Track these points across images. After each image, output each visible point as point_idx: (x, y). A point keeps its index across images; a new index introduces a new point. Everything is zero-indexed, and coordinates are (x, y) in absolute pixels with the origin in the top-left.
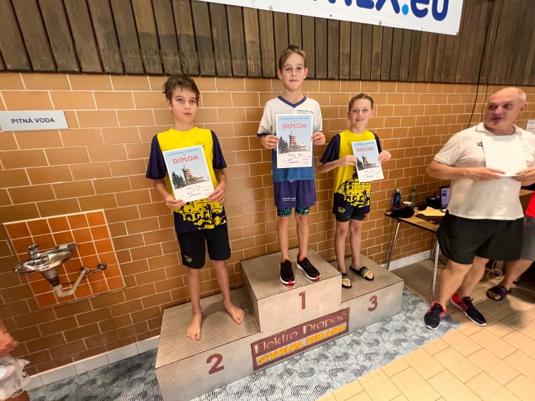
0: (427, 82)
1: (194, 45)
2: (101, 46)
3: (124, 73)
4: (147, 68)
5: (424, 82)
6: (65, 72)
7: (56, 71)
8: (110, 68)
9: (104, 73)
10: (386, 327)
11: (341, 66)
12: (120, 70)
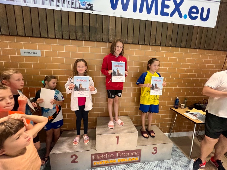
0: (197, 49)
1: (89, 29)
2: (56, 29)
3: (62, 39)
4: (70, 37)
5: (195, 48)
6: (43, 37)
7: (40, 37)
8: (58, 37)
9: (55, 38)
10: (161, 165)
11: (151, 40)
12: (61, 38)
